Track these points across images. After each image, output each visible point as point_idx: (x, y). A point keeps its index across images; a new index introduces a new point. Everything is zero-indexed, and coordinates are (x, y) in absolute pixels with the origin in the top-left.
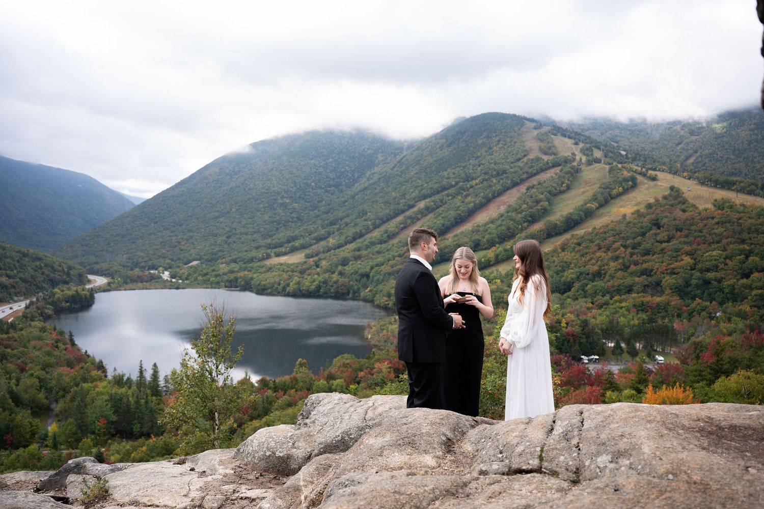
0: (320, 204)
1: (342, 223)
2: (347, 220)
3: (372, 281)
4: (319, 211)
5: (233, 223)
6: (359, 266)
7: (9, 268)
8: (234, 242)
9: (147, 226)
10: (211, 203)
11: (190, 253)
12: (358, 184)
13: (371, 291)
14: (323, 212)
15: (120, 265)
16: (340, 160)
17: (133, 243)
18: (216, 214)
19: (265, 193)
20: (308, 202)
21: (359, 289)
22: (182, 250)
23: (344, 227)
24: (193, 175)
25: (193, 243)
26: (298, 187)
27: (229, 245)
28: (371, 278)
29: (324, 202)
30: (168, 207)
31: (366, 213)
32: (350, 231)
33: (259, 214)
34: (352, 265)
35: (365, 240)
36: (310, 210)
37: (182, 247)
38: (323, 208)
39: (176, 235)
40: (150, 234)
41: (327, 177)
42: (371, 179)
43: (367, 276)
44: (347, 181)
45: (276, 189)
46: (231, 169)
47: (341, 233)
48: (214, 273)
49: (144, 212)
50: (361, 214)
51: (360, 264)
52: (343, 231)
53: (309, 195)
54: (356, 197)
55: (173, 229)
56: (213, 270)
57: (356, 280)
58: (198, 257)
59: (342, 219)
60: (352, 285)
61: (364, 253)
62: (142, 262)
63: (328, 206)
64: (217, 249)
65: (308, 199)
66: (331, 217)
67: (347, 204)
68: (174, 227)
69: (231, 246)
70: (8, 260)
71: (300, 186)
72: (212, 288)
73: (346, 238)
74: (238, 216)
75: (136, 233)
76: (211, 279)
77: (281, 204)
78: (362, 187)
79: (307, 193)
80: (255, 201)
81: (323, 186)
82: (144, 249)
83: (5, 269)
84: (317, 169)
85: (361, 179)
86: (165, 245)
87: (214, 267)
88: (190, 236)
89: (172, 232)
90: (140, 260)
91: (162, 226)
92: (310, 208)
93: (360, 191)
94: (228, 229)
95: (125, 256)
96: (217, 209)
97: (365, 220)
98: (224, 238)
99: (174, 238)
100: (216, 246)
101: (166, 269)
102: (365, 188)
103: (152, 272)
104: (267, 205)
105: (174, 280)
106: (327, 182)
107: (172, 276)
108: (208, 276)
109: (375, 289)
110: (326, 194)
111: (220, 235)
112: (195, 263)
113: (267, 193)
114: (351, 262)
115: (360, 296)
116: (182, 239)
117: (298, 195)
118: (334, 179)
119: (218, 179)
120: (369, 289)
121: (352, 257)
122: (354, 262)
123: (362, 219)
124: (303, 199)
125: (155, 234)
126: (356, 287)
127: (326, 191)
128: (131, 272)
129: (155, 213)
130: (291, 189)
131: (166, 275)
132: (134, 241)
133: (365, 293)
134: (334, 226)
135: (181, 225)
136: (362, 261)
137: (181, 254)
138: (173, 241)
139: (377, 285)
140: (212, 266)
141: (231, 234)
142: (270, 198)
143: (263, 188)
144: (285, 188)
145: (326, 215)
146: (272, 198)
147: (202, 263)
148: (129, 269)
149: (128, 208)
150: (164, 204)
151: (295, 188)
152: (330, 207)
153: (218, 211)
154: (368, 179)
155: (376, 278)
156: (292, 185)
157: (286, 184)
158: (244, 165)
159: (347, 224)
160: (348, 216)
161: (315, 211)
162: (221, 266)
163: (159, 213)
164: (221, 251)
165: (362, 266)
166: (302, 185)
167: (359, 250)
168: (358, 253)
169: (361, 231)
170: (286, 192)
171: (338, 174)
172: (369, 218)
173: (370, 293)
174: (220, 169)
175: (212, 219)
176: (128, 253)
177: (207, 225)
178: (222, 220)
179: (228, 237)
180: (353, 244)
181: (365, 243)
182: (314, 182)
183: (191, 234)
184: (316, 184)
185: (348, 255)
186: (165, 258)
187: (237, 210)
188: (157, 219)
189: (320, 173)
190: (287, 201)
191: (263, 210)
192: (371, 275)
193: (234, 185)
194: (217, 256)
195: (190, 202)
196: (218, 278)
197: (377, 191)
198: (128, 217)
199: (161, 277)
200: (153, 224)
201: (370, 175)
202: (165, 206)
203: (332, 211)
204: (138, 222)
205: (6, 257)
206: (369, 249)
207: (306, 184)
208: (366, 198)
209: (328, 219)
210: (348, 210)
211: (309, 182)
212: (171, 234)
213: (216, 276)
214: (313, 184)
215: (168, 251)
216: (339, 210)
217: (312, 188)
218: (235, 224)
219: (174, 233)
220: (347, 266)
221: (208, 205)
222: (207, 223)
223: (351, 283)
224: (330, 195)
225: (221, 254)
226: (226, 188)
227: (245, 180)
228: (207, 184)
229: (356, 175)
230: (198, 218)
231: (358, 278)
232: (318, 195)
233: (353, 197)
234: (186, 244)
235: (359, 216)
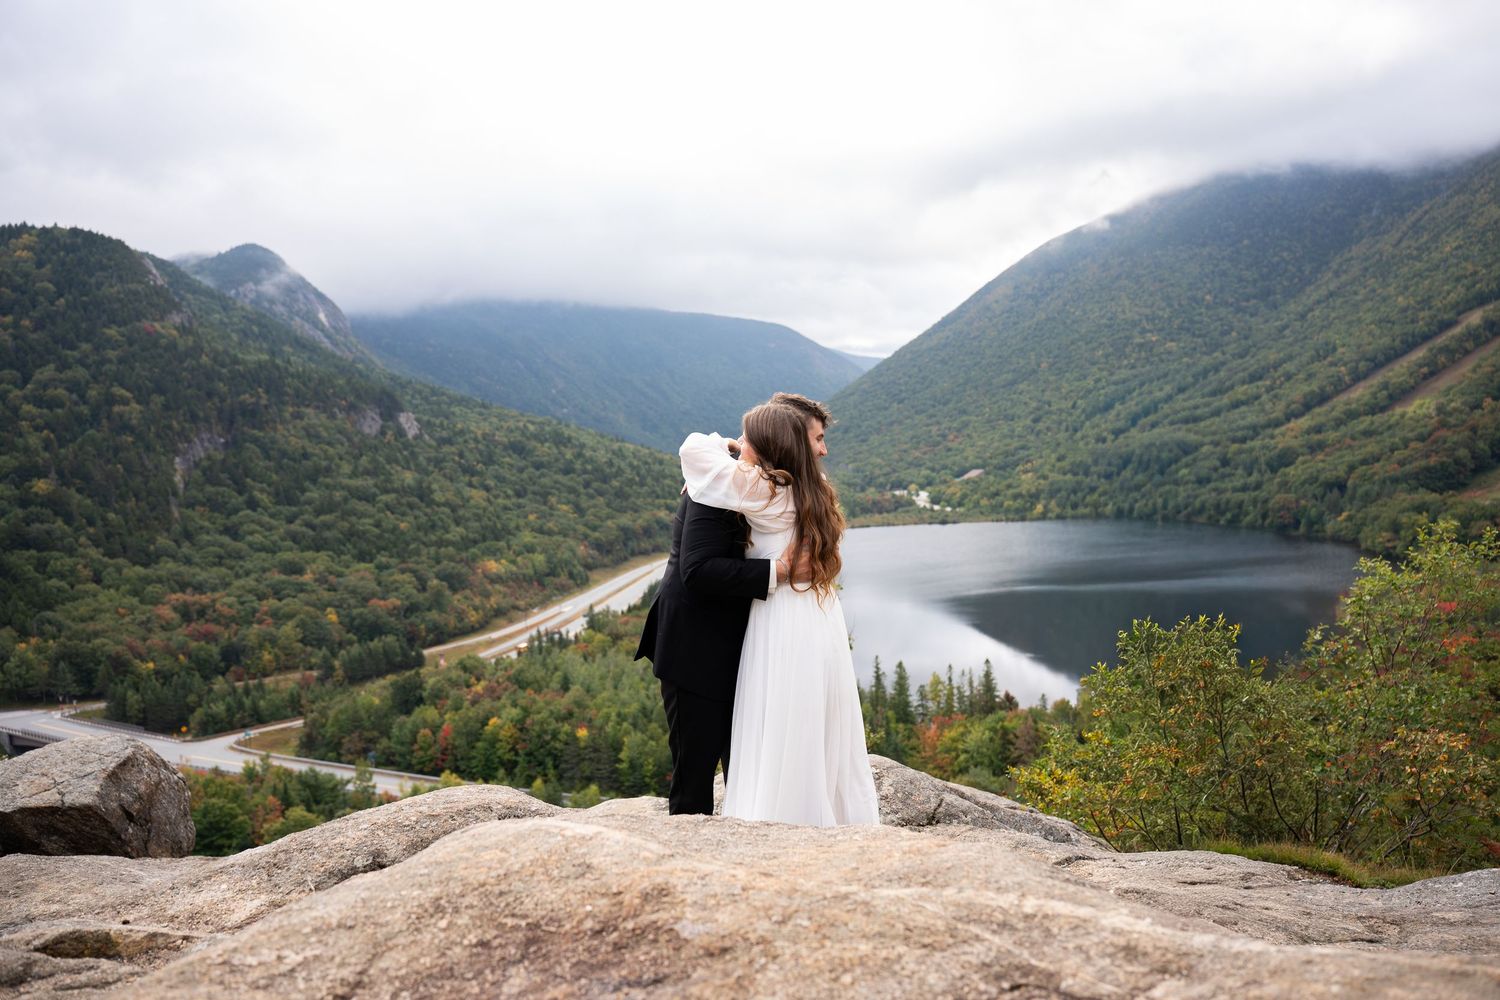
0: (1226, 339)
1: (1278, 374)
2: (1290, 367)
3: (1352, 498)
4: (1224, 353)
5: (1043, 391)
6: (1321, 465)
7: (670, 493)
8: (1048, 429)
9: (886, 409)
10: (1000, 357)
11: (965, 454)
12: (1312, 287)
13: (1350, 518)
14: (1233, 356)
15: (843, 483)
16: (1267, 240)
17: (863, 441)
18: (1010, 376)
19: (1106, 326)
20: (1199, 336)
21: (1321, 515)
22: (949, 450)
23: (1282, 383)
24: (964, 305)
25: (968, 435)
26: (1176, 307)
27: (1038, 434)
28: (1349, 492)
29: (1234, 334)
30: (920, 371)
31: (1334, 349)
32: (1298, 391)
33: (1095, 369)
34: (1304, 463)
35: (1333, 409)
36: (1205, 353)
37: (950, 445)
38: (1234, 346)
39: (938, 423)
40: (892, 424)
41: (1241, 280)
42: (1345, 272)
43: (1341, 486)
44: (1285, 283)
45: (1129, 315)
46: (1037, 285)
47: (1276, 396)
48: (1011, 492)
49: (879, 383)
50: (1321, 352)
51: (1323, 461)
52: (1281, 392)
53: (1201, 322)
54: (1310, 315)
55: (931, 411)
56: (1009, 486)
57: (1315, 497)
58: (979, 461)
59: (1276, 367)
60: (1305, 508)
61: (1331, 436)
62: (879, 476)
63: (1243, 342)
64: (1016, 444)
65: (1200, 330)
66: (1251, 364)
67: (1287, 332)
68: (934, 406)
69: (1042, 436)
70: (668, 482)
71: (1180, 305)
72: (1007, 520)
73: (1288, 406)
74: (1052, 378)
75: (866, 423)
76: (1006, 504)
77: (1141, 346)
78: (1323, 291)
79: (1197, 318)
80: (1087, 344)
81: (1231, 300)
82: (882, 450)
83: (664, 498)
84: (1217, 266)
85: (1319, 276)
86: (918, 443)
87: (1010, 481)
88: (963, 422)
89: (931, 416)
90: (877, 472)
91: (913, 407)
92: (1204, 349)
93: (1319, 302)
94: (1034, 404)
95: (851, 466)
96: (1012, 368)
97: (1332, 364)
98: (1028, 422)
99: (934, 429)
100: (1012, 437)
101: (922, 487)
102: (1331, 294)
103: (897, 493)
104: (1111, 350)
105: (936, 507)
106: (1241, 291)
107: (934, 500)
108: (1000, 498)
109: (1360, 515)
110: (1239, 315)
111: (1019, 417)
112: (974, 474)
113: (1110, 326)
114: (1301, 459)
115: (1324, 531)
116: (950, 429)
117: (1177, 323)
118: (1255, 281)
119: (1012, 308)
120: (1345, 515)
121: (1302, 446)
122: (1309, 457)
123: (1326, 362)
124: (1188, 330)
125: (900, 423)
126: (1313, 512)
127: (1239, 310)
128: (862, 495)
129: (899, 384)
130: (1161, 313)
131: (922, 499)
132: (862, 437)
133: (1335, 524)
134: (1260, 383)
135: (945, 404)
136: (1326, 455)
137: (948, 457)
138: (933, 433)
139: (1365, 506)
140: (1005, 478)
141: (1041, 413)
142: (1116, 337)
143: (1102, 317)
144: (1148, 311)
145: (1240, 361)
146: (1121, 335)
147: (987, 473)
148: (858, 489)
149: (853, 377)
150: (914, 366)
151: (1168, 310)
152: (1250, 342)
153: (1014, 371)
154: (1337, 274)
155: (1360, 491)
156: (1164, 304)
157: (1149, 303)
158: (1062, 275)
159: (1289, 377)
160: (1290, 358)
161: (1215, 354)
162: (1023, 477)
163: (906, 383)
164: (1023, 448)
165: (1330, 465)
166: (1184, 302)
167: (1318, 429)
168: (1316, 437)
169: (1322, 389)
170: (1151, 319)
171: (1265, 270)
172: (1340, 360)
173: (1349, 524)
174: (1016, 287)
175: (1004, 387)
176: (855, 461)
177: (994, 399)
178: (1022, 386)
179: (1036, 421)
180: (1306, 417)
181: (1334, 413)
182: (1210, 292)
183: (965, 418)
184: (1215, 297)
185: (1294, 443)
186: (920, 466)
187: (1051, 365)
188: (904, 395)
189: (1224, 274)
190: (1154, 339)
191: (1103, 360)
192: (1350, 483)
193: (1043, 316)
194: (1015, 458)
195: (961, 357)
196: (1019, 501)
197: (1359, 298)
198: (852, 394)
199: (912, 503)
200: (895, 405)
201: (1341, 265)
202: (916, 370)
203: (1254, 350)
204: (869, 403)
205: (665, 477)
206: (1343, 429)
207: (1194, 299)
208: (1333, 315)
209: (1244, 370)
210: (1291, 345)
211: (1200, 294)
212: (929, 422)
213: (1016, 497)
214: (1208, 297)
215: (925, 453)
216: (1270, 348)
217: (1208, 307)
218: (1048, 393)
219: (934, 419)
220: (1292, 467)
221: (994, 361)
222: (994, 395)
223: (1303, 502)
224: (1247, 317)
225: (1022, 453)
226: (1027, 324)
227: (1065, 305)
228: (990, 320)
229: (1307, 269)
230: (976, 388)
231: (1319, 491)
232: (1221, 319)
233: (1303, 317)
234: (956, 437)
235: (1318, 357)
